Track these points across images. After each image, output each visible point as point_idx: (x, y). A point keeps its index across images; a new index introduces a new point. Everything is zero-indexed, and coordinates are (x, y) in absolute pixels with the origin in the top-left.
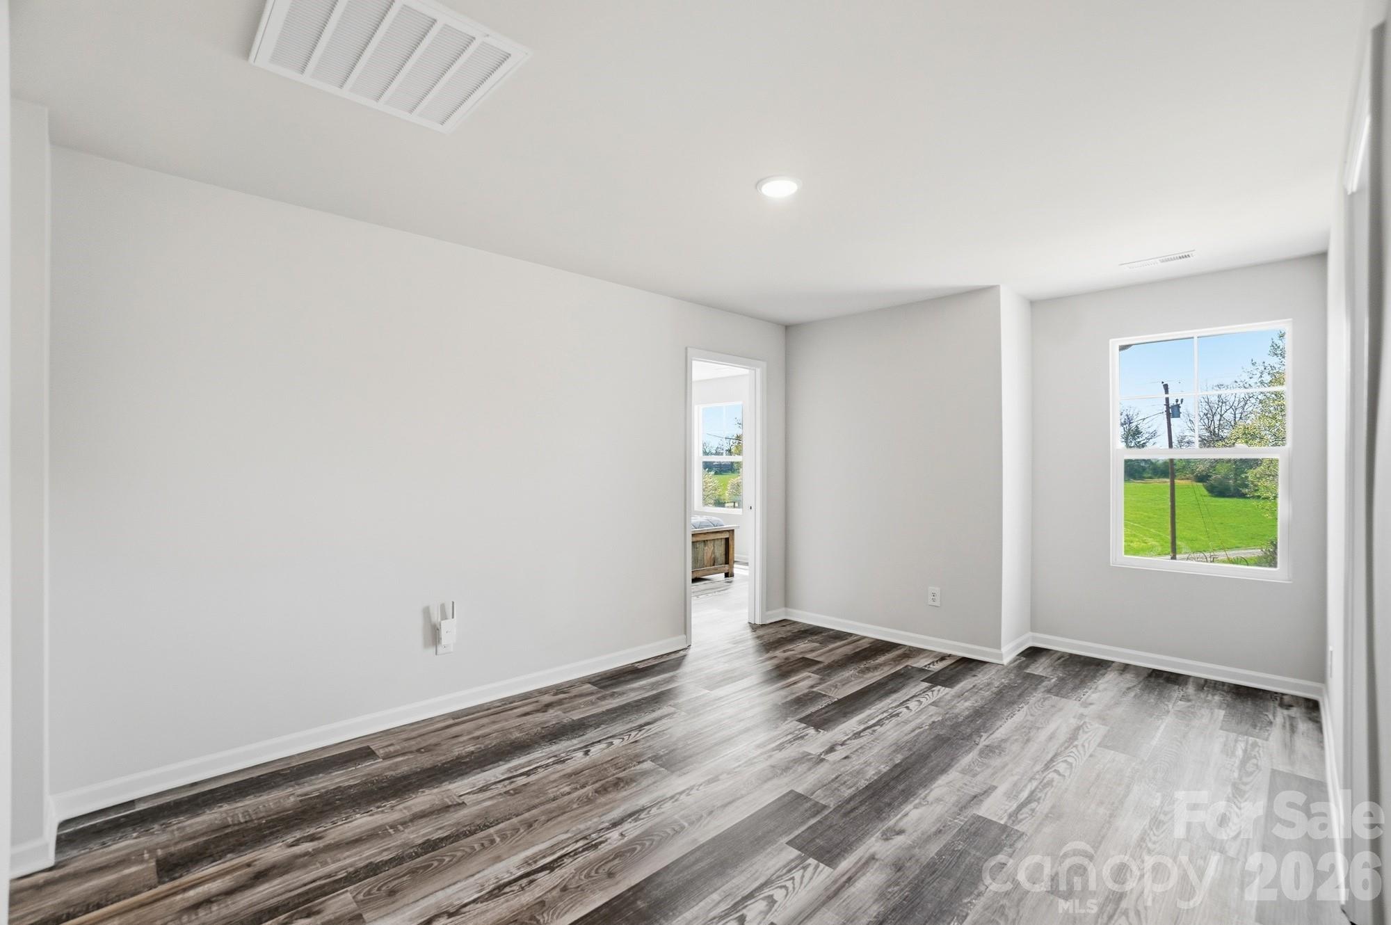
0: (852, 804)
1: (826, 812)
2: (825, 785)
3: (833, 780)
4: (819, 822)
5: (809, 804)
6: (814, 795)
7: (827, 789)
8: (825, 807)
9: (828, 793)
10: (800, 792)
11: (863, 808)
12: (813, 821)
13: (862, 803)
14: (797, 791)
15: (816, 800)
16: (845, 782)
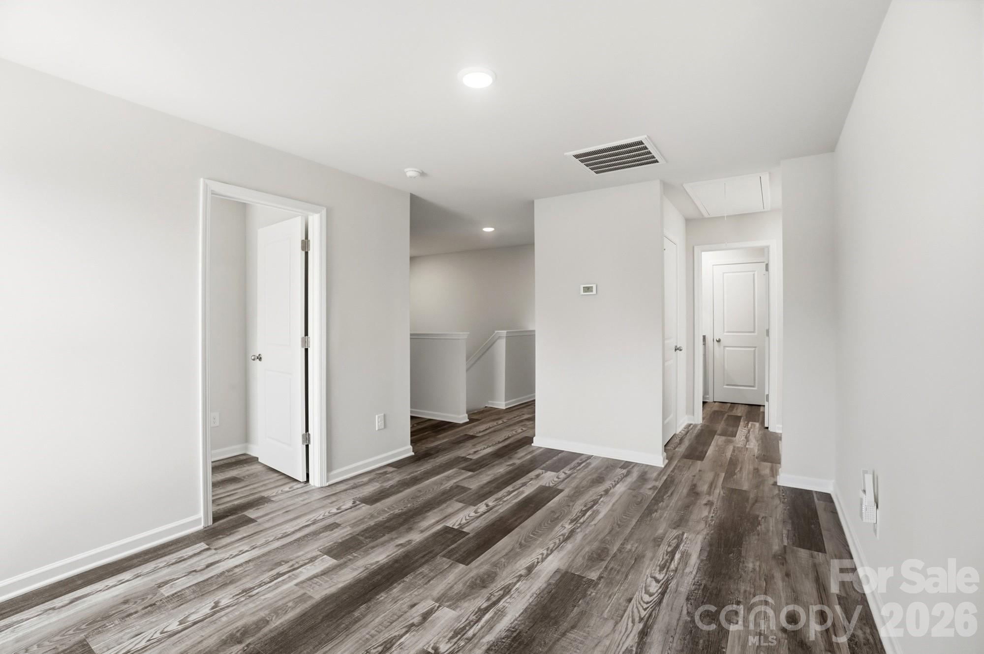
0: (423, 560)
1: (444, 552)
2: (441, 573)
3: (432, 579)
4: (449, 546)
5: (455, 556)
6: (451, 563)
7: (440, 569)
8: (444, 556)
9: (439, 567)
10: (461, 564)
11: (417, 558)
12: (453, 546)
13: (417, 561)
14: (463, 566)
15: (449, 560)
16: (423, 577)
